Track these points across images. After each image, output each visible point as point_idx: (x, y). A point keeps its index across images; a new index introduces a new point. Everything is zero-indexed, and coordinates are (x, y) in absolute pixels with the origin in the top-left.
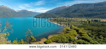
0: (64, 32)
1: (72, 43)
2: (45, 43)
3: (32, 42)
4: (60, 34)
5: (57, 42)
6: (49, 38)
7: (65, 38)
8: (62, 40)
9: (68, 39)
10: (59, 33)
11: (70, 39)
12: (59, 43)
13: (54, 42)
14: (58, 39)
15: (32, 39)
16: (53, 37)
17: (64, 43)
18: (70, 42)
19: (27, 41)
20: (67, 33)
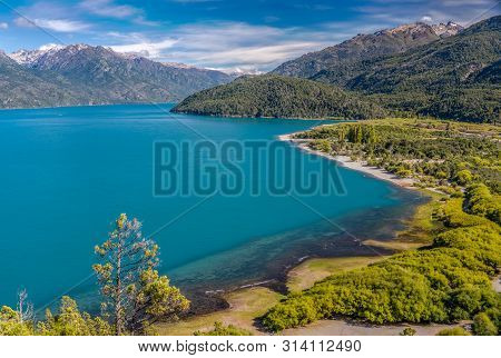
0: (417, 240)
1: (463, 322)
2: (265, 324)
3: (155, 319)
4: (390, 252)
5: (357, 317)
6: (295, 287)
7: (422, 285)
8: (399, 305)
9: (440, 294)
10: (378, 243)
11: (453, 295)
12: (369, 323)
13: (336, 315)
14: (369, 292)
15: (153, 295)
16: (329, 278)
17: (406, 326)
18: (451, 320)
19: (111, 310)
20: (440, 243)
